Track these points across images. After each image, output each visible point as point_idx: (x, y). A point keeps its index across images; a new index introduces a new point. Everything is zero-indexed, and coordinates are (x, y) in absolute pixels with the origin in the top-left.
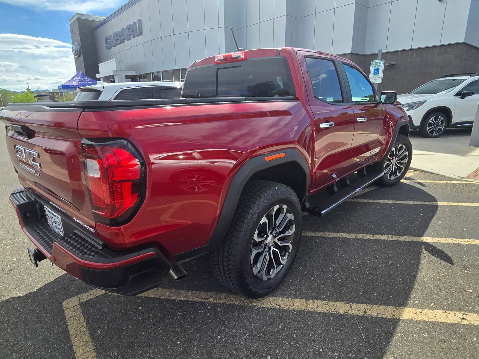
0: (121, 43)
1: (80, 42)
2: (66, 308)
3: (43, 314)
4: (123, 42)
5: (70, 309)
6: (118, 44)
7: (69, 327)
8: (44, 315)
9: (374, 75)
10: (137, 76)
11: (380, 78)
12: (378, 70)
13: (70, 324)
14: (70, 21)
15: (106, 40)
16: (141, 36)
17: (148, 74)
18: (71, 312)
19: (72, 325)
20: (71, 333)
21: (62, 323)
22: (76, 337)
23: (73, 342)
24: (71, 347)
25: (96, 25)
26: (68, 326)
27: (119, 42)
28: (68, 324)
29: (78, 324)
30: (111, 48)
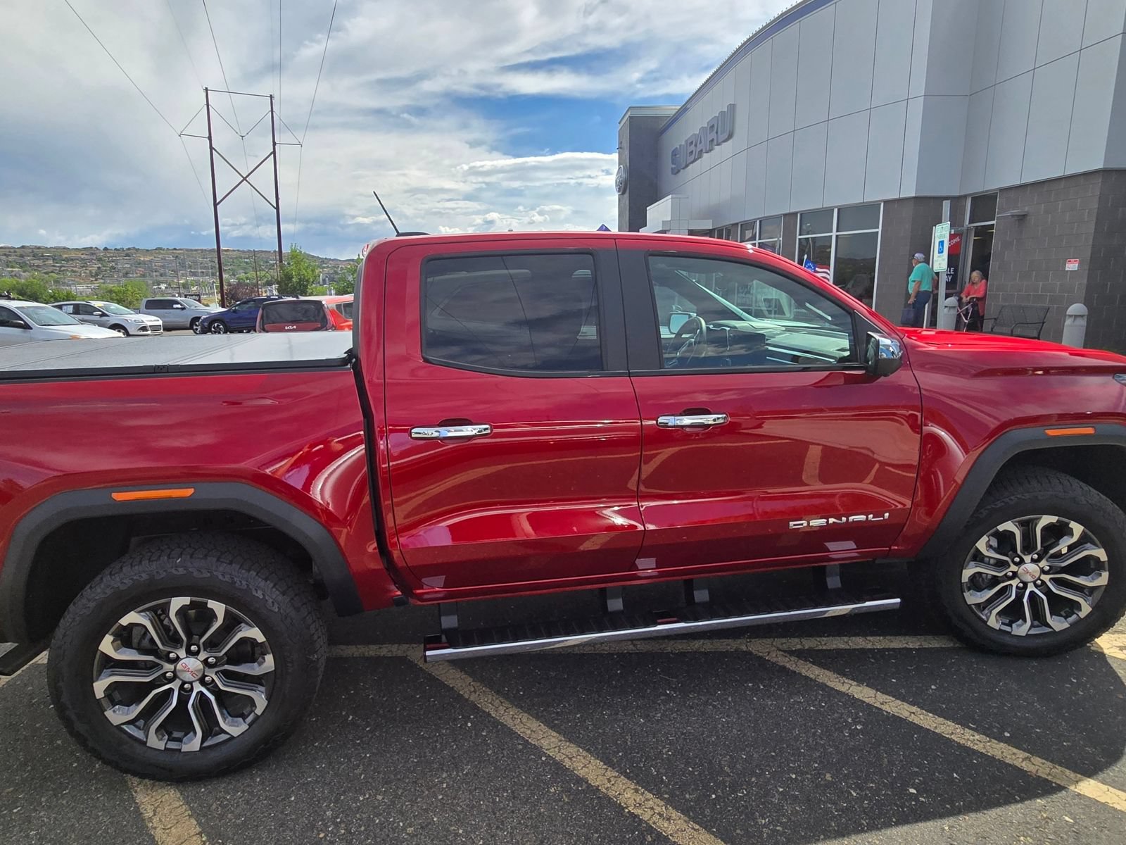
0: (695, 160)
1: (628, 165)
4: (700, 156)
6: (692, 162)
10: (714, 229)
14: (619, 123)
15: (674, 153)
16: (730, 142)
17: (733, 225)
25: (663, 124)
27: (692, 158)
30: (679, 171)
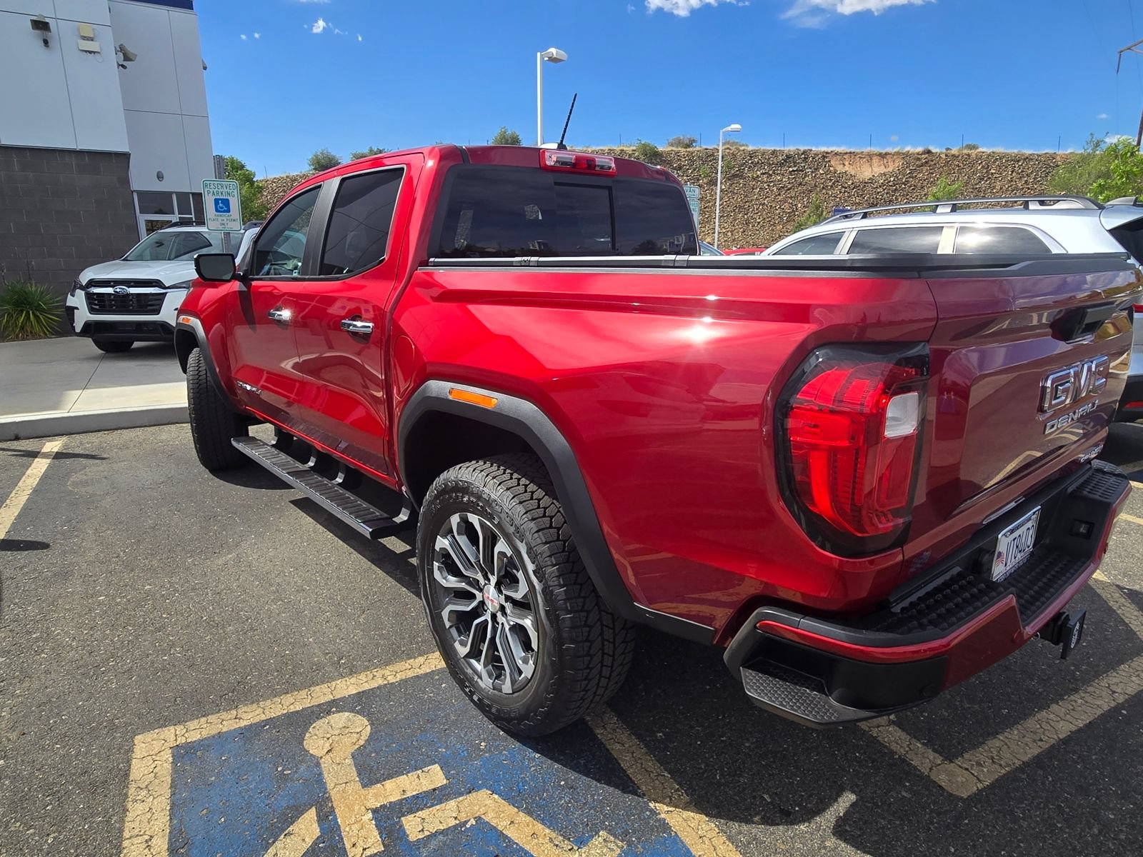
2: (976, 783)
3: (1021, 827)
5: (976, 774)
7: (1026, 759)
8: (1025, 824)
9: (217, 213)
11: (234, 220)
12: (226, 202)
13: (1016, 761)
18: (985, 770)
19: (1017, 756)
20: (1036, 751)
21: (1024, 776)
22: (1041, 740)
23: (1053, 741)
24: (1065, 742)
26: (1023, 762)
28: (1018, 763)
29: (1009, 747)
